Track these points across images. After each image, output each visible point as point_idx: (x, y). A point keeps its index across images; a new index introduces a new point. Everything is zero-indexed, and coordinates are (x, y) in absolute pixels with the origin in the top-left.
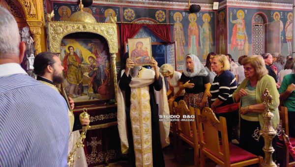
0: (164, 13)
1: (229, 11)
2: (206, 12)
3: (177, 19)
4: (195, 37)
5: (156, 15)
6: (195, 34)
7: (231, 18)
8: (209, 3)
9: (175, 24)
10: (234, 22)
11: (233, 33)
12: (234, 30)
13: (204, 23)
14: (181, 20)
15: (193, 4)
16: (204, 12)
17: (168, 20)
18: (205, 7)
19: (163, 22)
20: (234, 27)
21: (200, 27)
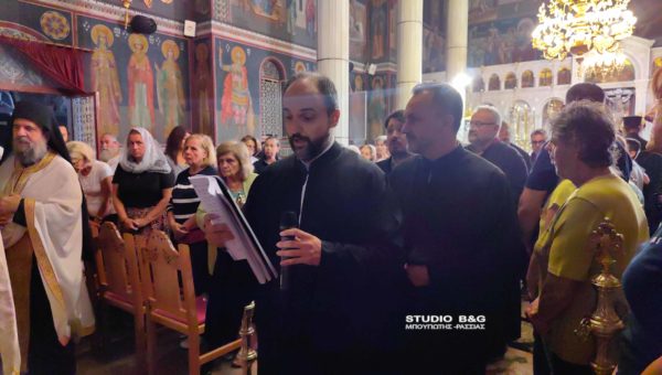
0: (64, 20)
1: (217, 44)
2: (170, 38)
3: (99, 41)
4: (144, 86)
5: (43, 22)
6: (144, 82)
7: (220, 60)
8: (175, 20)
9: (96, 50)
10: (227, 68)
11: (225, 90)
12: (226, 85)
13: (164, 59)
14: (110, 45)
15: (140, 14)
16: (164, 37)
17: (75, 40)
18: (166, 25)
19: (62, 41)
20: (227, 78)
21: (156, 67)
